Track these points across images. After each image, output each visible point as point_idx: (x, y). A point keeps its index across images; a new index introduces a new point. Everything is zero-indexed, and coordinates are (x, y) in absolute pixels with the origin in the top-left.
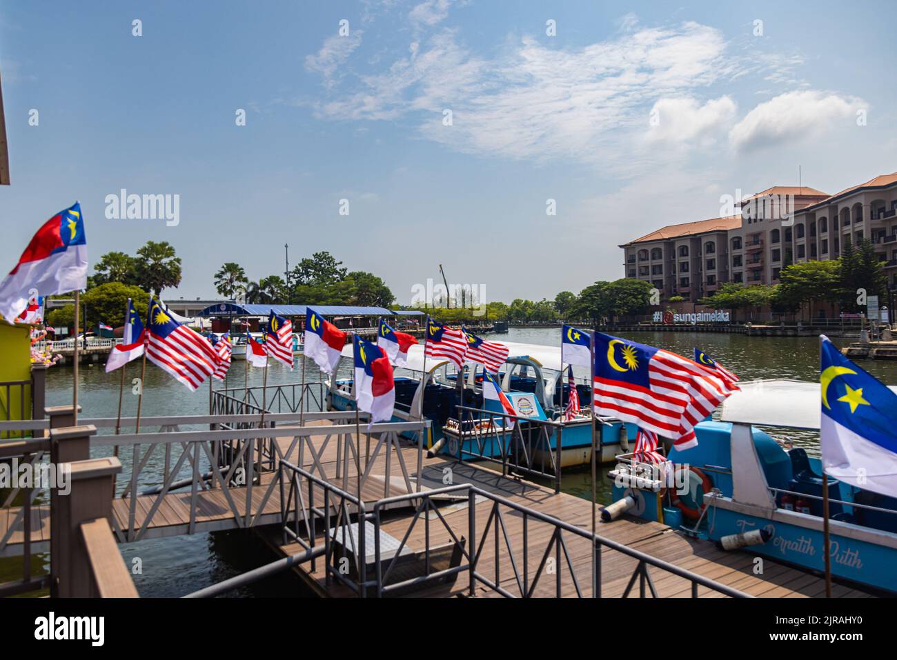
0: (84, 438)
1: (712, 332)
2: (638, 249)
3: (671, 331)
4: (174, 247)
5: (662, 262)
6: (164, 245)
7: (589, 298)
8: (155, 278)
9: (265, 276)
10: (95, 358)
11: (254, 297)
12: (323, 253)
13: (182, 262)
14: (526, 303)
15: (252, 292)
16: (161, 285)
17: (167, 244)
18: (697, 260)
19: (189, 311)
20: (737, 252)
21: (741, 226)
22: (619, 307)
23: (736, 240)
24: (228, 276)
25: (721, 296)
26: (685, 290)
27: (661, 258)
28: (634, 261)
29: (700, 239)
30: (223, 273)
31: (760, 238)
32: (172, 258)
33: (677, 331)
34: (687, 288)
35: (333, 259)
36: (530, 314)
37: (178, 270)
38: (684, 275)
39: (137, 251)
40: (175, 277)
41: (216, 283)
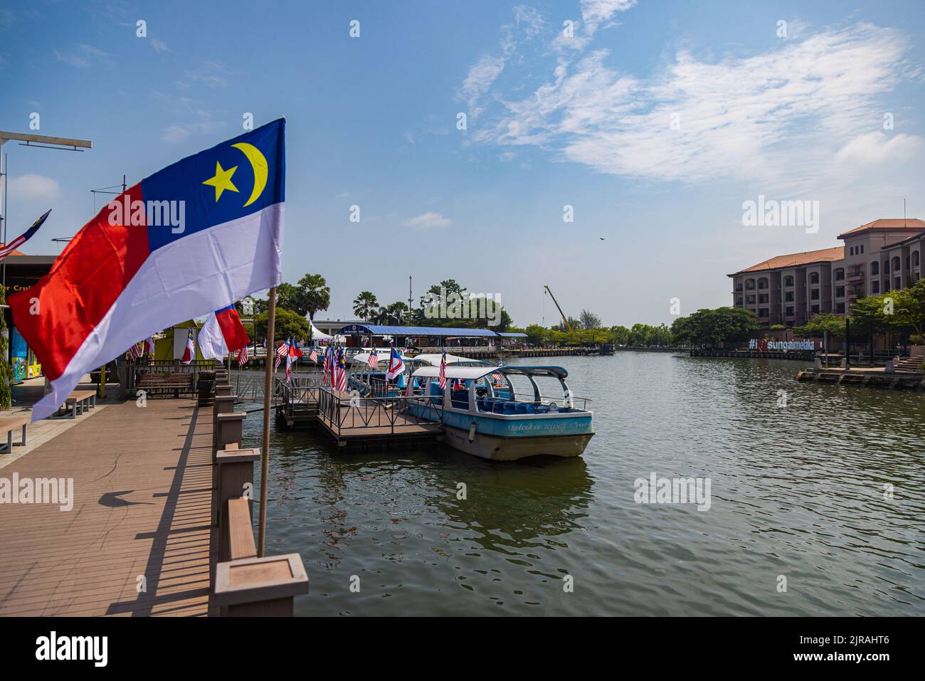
0: (231, 401)
1: (801, 359)
2: (745, 278)
3: (765, 357)
4: (325, 279)
5: (768, 291)
6: (318, 276)
7: (691, 325)
8: (310, 303)
9: (393, 302)
10: (262, 362)
11: (383, 319)
12: (450, 281)
13: (330, 290)
14: (646, 328)
15: (382, 315)
16: (314, 308)
17: (320, 276)
18: (802, 290)
19: (332, 329)
20: (839, 283)
21: (843, 258)
22: (717, 333)
23: (840, 271)
24: (363, 302)
25: (810, 326)
26: (790, 319)
27: (768, 287)
28: (741, 290)
29: (804, 270)
30: (360, 299)
31: (862, 269)
32: (323, 287)
33: (770, 358)
34: (792, 317)
35: (458, 286)
36: (649, 338)
37: (327, 297)
38: (789, 304)
39: (297, 281)
40: (325, 302)
41: (354, 308)
